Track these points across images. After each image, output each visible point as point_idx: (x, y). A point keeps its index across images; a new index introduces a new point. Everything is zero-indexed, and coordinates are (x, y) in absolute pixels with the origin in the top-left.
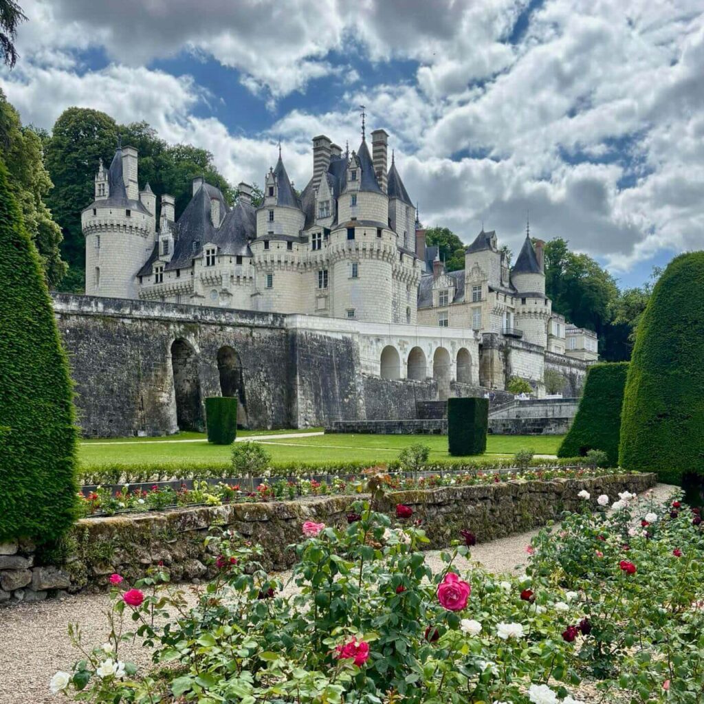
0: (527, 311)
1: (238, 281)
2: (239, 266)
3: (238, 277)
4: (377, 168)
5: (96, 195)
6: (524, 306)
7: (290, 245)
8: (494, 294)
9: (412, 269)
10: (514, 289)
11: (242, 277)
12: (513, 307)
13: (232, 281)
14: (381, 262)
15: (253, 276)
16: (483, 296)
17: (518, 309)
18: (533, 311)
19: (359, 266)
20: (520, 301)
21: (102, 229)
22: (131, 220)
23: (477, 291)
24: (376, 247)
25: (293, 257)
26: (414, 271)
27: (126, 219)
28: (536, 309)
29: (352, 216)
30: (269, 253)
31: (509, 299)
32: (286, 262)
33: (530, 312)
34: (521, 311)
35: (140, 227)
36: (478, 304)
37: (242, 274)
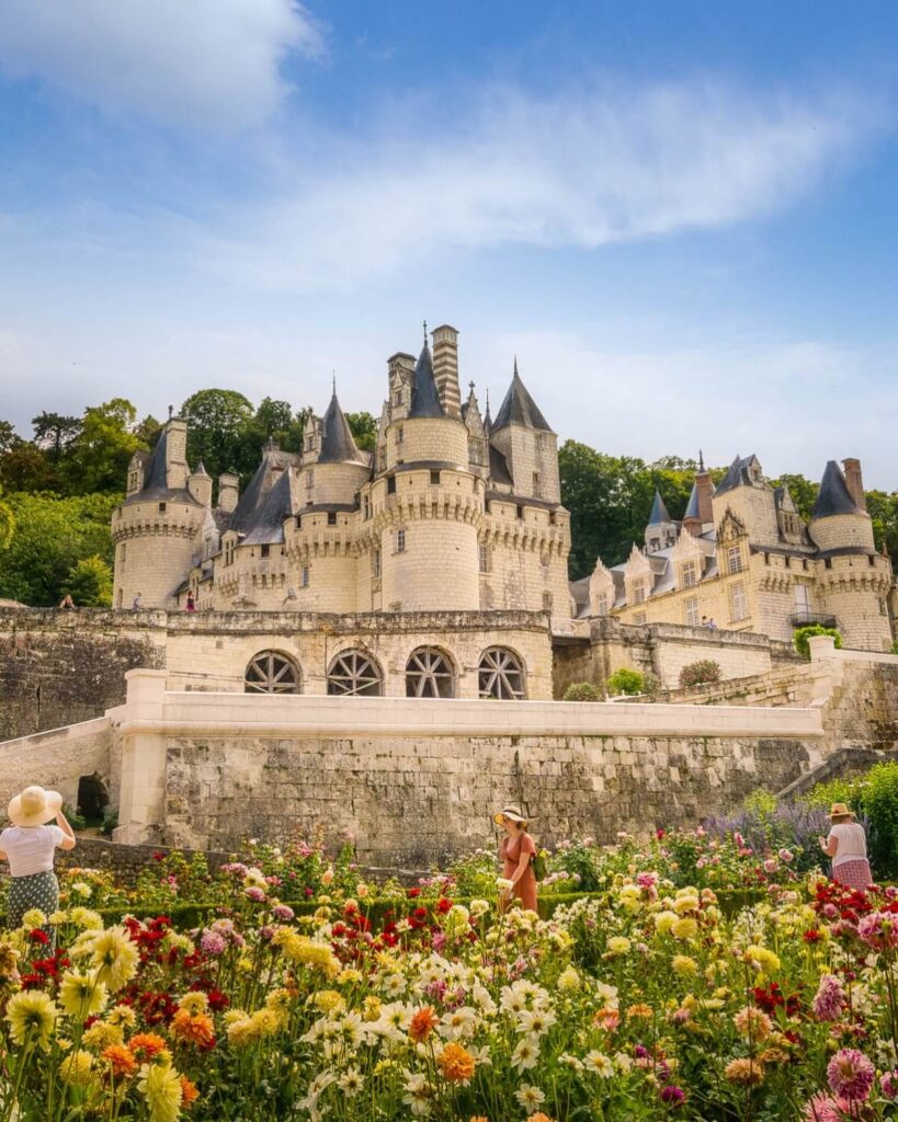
0: (836, 579)
1: (264, 583)
2: (264, 560)
3: (264, 576)
4: (439, 382)
5: (129, 489)
6: (830, 572)
7: (332, 519)
8: (760, 557)
9: (548, 529)
10: (812, 544)
11: (268, 576)
12: (810, 574)
13: (255, 584)
14: (444, 521)
15: (285, 572)
16: (744, 563)
17: (821, 579)
18: (847, 578)
19: (406, 533)
20: (822, 563)
21: (127, 535)
22: (166, 517)
23: (735, 556)
24: (429, 500)
25: (338, 535)
26: (553, 533)
27: (158, 516)
28: (852, 574)
29: (397, 458)
30: (302, 533)
31: (796, 564)
32: (327, 544)
33: (842, 582)
34: (826, 583)
35: (179, 525)
36: (737, 577)
37: (269, 571)
